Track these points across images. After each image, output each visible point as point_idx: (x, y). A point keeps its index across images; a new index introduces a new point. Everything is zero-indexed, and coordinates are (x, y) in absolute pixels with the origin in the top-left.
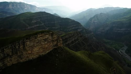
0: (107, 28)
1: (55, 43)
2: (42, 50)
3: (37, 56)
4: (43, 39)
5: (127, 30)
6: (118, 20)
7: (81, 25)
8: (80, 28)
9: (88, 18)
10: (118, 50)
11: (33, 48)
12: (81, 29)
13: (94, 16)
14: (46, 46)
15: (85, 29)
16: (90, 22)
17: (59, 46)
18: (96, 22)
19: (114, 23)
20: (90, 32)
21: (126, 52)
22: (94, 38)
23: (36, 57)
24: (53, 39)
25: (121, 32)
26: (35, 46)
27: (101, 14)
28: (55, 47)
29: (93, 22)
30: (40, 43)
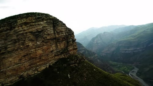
0: (113, 49)
1: (62, 46)
2: (27, 64)
3: (15, 79)
4: (31, 32)
5: (136, 49)
6: (124, 39)
7: (83, 47)
8: (81, 50)
9: (90, 39)
10: (128, 73)
11: (4, 58)
12: (83, 51)
13: (97, 36)
14: (40, 52)
15: (88, 51)
16: (92, 43)
17: (71, 52)
18: (99, 42)
19: (120, 42)
20: (94, 54)
21: (137, 75)
22: (98, 60)
23: (11, 82)
24: (57, 36)
25: (129, 52)
26: (9, 52)
27: (104, 33)
28: (62, 56)
29: (95, 42)
30: (23, 44)
